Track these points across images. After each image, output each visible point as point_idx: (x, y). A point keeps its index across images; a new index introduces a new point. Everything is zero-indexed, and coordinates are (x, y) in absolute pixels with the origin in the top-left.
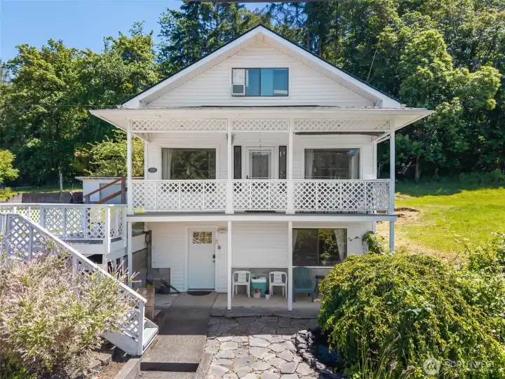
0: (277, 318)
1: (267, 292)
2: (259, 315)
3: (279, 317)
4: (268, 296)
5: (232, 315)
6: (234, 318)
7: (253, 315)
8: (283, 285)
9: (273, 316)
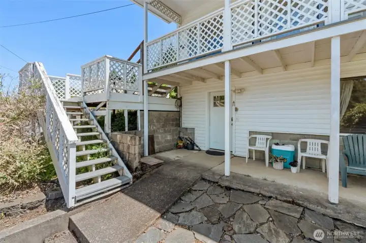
0: (301, 209)
1: (294, 164)
2: (268, 194)
3: (305, 208)
4: (294, 170)
5: (227, 184)
6: (228, 188)
7: (257, 191)
8: (323, 157)
9: (293, 203)
